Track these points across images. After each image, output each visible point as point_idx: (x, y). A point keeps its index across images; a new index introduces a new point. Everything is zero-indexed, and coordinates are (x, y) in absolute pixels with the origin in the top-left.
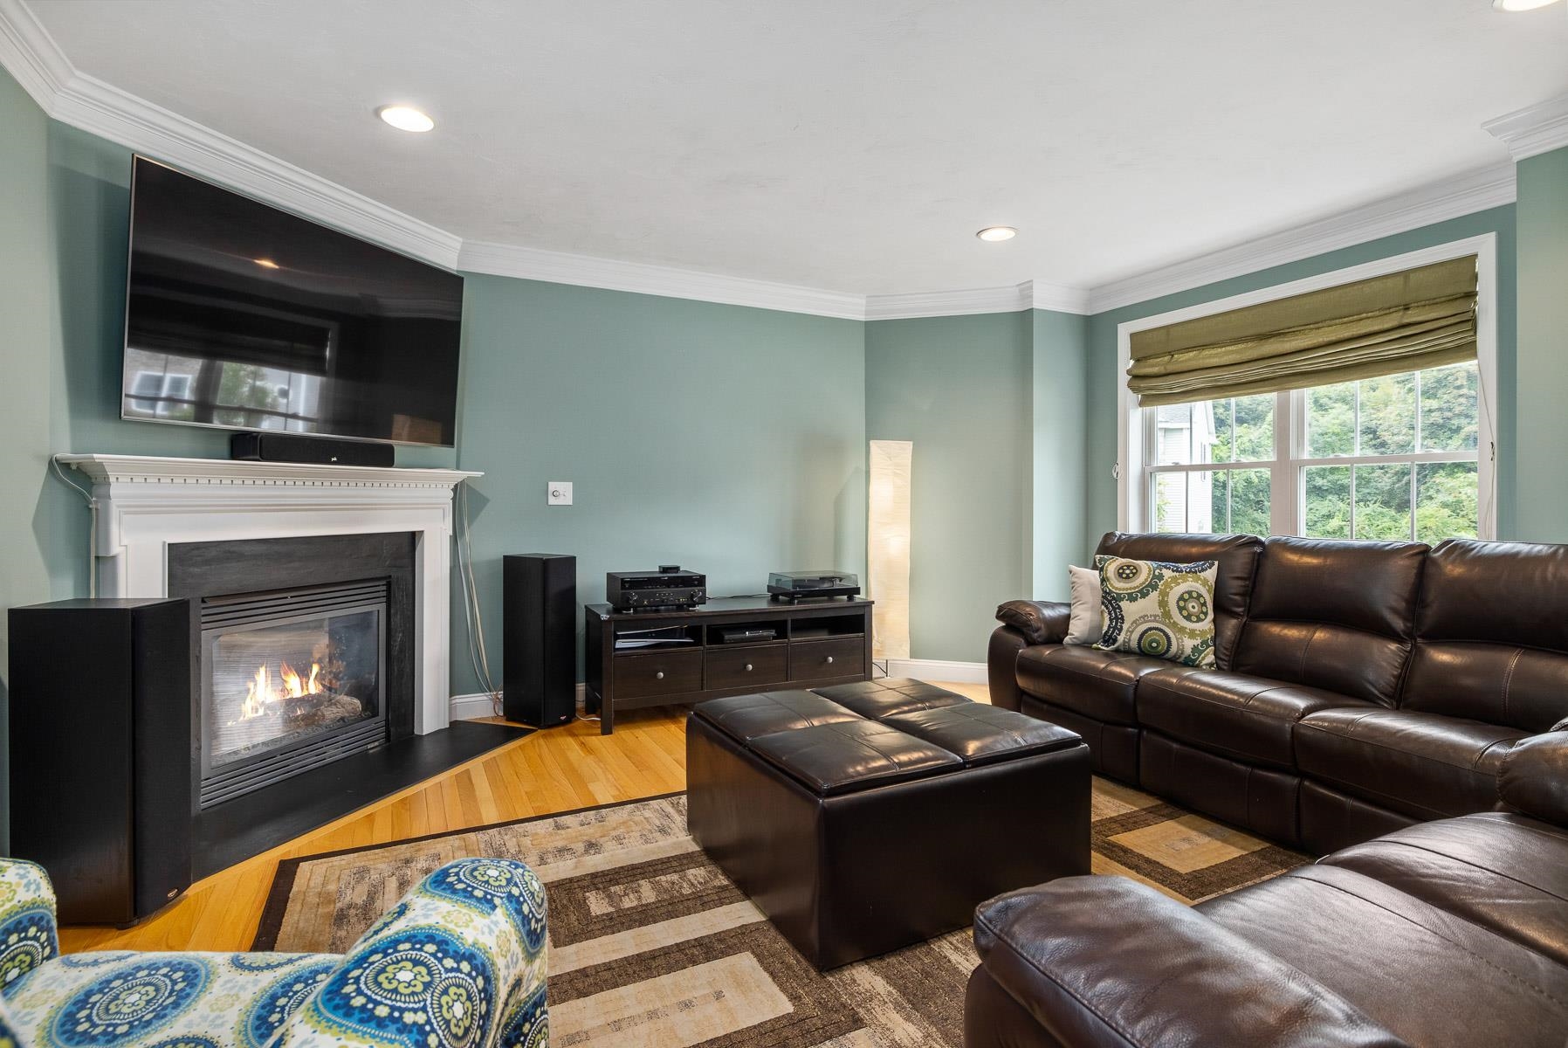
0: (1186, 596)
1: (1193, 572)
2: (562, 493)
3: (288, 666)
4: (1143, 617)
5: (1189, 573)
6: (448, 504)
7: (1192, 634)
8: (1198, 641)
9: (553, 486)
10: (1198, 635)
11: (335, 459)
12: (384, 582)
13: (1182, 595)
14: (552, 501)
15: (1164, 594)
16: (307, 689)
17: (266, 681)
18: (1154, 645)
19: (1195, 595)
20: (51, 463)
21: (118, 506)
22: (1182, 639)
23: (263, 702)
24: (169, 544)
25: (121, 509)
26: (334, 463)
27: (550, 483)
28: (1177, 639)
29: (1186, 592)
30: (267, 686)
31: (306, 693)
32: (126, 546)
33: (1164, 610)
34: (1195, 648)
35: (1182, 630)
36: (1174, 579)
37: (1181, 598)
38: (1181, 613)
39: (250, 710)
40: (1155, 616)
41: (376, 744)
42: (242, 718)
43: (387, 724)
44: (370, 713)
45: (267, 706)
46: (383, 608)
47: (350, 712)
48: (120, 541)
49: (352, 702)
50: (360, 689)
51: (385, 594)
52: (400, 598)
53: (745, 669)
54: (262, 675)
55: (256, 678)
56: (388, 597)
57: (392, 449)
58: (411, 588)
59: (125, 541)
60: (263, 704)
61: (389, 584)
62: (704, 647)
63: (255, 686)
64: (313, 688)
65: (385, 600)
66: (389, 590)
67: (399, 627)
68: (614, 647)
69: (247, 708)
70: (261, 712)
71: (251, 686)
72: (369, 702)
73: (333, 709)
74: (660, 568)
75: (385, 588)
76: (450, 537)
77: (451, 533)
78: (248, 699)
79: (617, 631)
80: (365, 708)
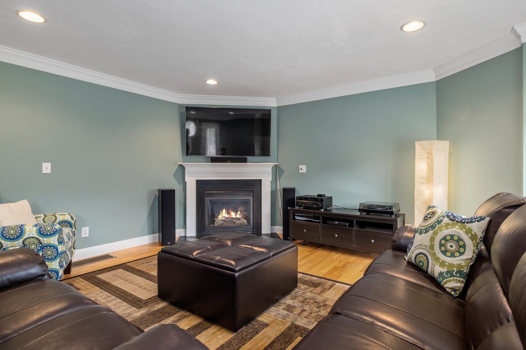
0: (448, 238)
1: (462, 222)
2: (303, 169)
3: (232, 211)
4: (420, 245)
5: (459, 222)
6: (270, 172)
7: (443, 264)
8: (445, 270)
9: (300, 167)
10: (446, 266)
12: (252, 192)
13: (446, 236)
14: (300, 171)
15: (436, 234)
18: (421, 264)
19: (456, 238)
20: (179, 165)
22: (435, 266)
25: (187, 173)
26: (229, 162)
28: (432, 264)
29: (450, 235)
30: (225, 213)
31: (236, 217)
33: (432, 243)
34: (441, 274)
35: (437, 259)
36: (448, 224)
37: (444, 238)
38: (440, 248)
39: (221, 218)
40: (426, 246)
41: (250, 232)
42: (219, 219)
43: (253, 229)
44: (249, 224)
45: (226, 218)
46: (251, 198)
47: (244, 223)
48: (187, 179)
49: (245, 221)
50: (247, 218)
51: (252, 195)
52: (256, 197)
53: (334, 236)
54: (224, 211)
55: (223, 211)
56: (253, 196)
57: (246, 158)
58: (260, 194)
59: (188, 179)
60: (224, 217)
61: (253, 193)
62: (321, 224)
63: (222, 212)
64: (238, 216)
65: (252, 196)
66: (253, 194)
67: (256, 204)
68: (294, 218)
69: (220, 217)
70: (224, 218)
71: (221, 212)
72: (249, 222)
73: (239, 221)
74: (318, 195)
75: (252, 193)
76: (271, 181)
77: (271, 180)
78: (220, 215)
79: (295, 213)
80: (247, 223)
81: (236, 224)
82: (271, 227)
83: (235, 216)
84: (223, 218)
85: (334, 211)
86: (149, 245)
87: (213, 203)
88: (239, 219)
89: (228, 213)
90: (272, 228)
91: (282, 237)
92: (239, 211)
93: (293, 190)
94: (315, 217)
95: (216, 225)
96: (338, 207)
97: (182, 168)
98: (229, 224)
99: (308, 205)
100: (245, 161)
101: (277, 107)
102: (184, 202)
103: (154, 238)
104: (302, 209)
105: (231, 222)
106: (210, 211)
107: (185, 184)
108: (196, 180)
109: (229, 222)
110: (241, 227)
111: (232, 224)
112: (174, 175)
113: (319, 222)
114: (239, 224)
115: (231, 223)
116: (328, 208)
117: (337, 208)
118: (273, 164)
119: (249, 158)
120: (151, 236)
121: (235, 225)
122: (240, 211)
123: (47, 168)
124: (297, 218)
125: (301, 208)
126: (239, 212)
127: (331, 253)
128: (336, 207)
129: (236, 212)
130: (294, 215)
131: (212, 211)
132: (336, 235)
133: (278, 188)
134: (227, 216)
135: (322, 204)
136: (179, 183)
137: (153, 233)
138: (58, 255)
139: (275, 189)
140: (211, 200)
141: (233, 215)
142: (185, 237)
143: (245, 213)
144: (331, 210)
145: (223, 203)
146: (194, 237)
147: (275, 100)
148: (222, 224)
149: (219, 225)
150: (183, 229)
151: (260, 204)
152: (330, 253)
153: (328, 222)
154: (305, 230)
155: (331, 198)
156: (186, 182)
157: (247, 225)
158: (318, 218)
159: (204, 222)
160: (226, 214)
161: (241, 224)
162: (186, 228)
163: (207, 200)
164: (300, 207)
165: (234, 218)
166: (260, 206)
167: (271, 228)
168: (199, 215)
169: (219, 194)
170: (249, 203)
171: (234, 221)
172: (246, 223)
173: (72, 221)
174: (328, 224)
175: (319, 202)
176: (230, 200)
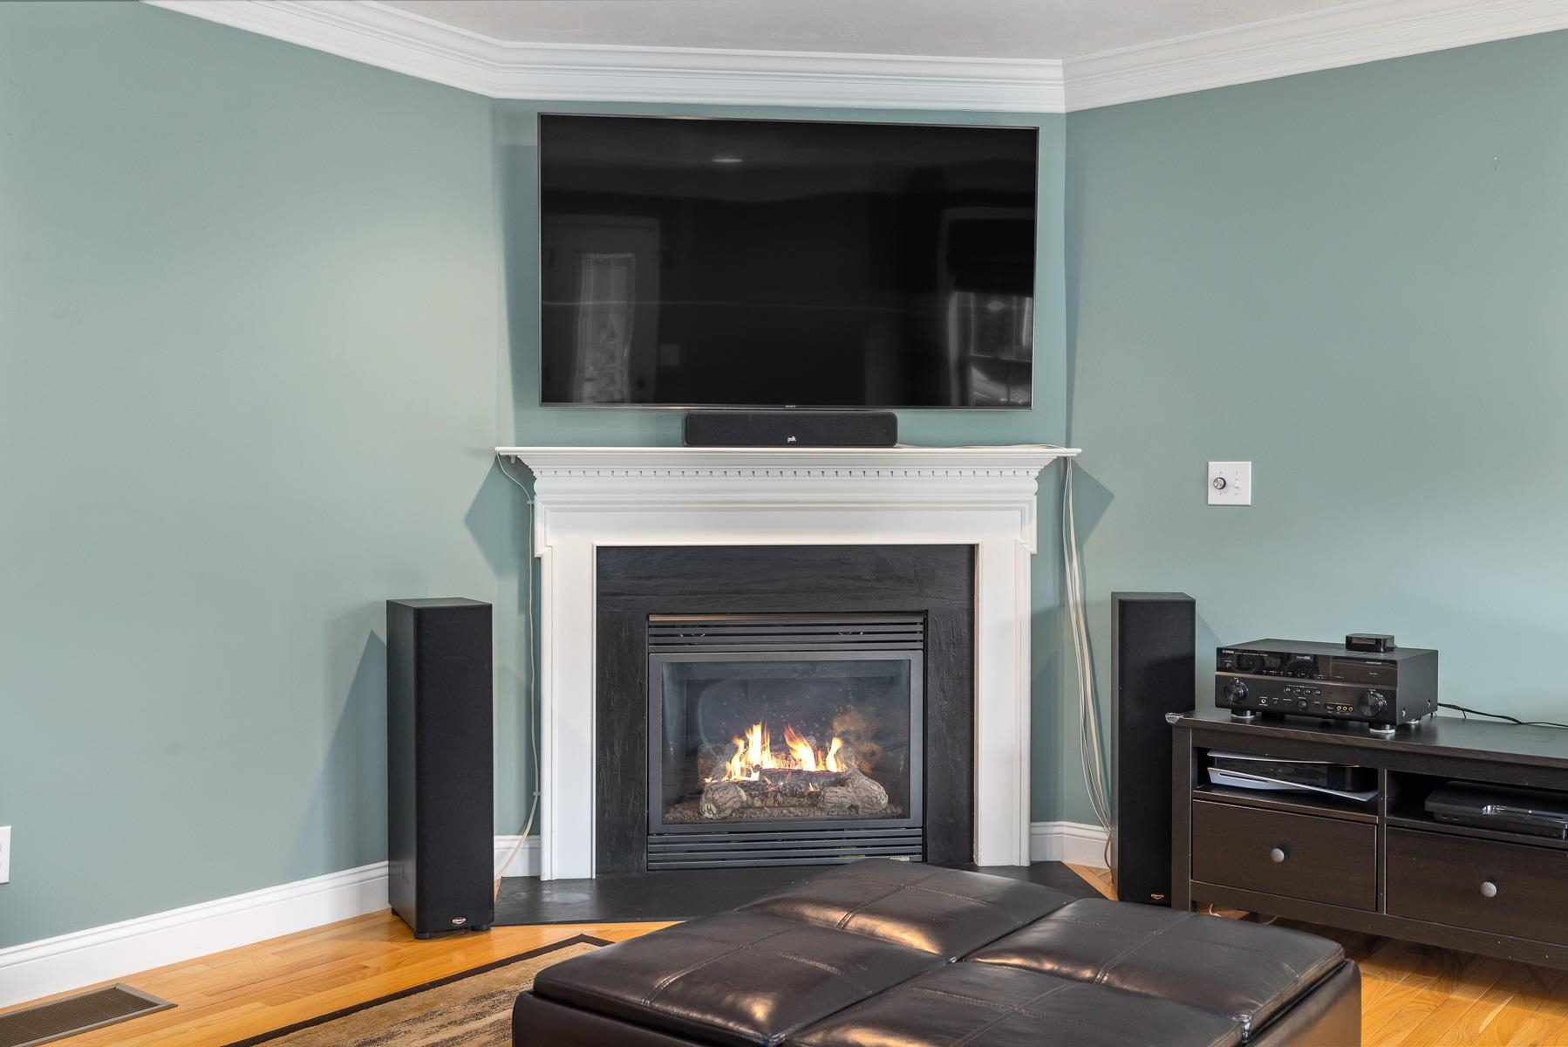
2: (1235, 482)
3: (796, 732)
6: (1029, 502)
9: (1216, 469)
11: (793, 439)
12: (920, 620)
14: (1215, 497)
16: (825, 765)
17: (763, 743)
20: (496, 458)
21: (544, 503)
23: (758, 766)
24: (597, 547)
25: (547, 506)
26: (792, 445)
27: (1211, 464)
30: (764, 749)
31: (821, 768)
32: (551, 547)
39: (739, 772)
42: (726, 778)
43: (924, 836)
44: (900, 811)
45: (764, 773)
46: (916, 659)
47: (872, 801)
48: (546, 541)
49: (878, 791)
50: (885, 771)
51: (921, 637)
52: (944, 647)
53: (1478, 892)
54: (756, 735)
55: (748, 735)
56: (925, 641)
57: (892, 422)
58: (965, 631)
59: (551, 542)
60: (758, 768)
61: (925, 623)
62: (1382, 818)
63: (747, 745)
64: (833, 765)
65: (920, 645)
66: (925, 632)
67: (943, 691)
68: (1204, 780)
69: (736, 768)
70: (755, 777)
71: (741, 743)
72: (898, 794)
73: (840, 791)
74: (1349, 639)
75: (920, 628)
76: (1032, 555)
77: (1034, 550)
78: (736, 758)
79: (1208, 750)
80: (890, 801)
81: (822, 809)
82: (1031, 827)
83: (817, 762)
84: (749, 773)
85: (1447, 740)
86: (337, 932)
87: (691, 683)
88: (839, 781)
89: (778, 746)
90: (1035, 830)
91: (1106, 888)
92: (838, 737)
93: (1182, 611)
94: (1335, 775)
95: (708, 810)
96: (1470, 716)
97: (518, 474)
98: (781, 806)
99: (1297, 702)
100: (886, 436)
101: (1071, 116)
102: (523, 680)
103: (363, 888)
104: (1253, 722)
105: (794, 794)
106: (672, 729)
107: (531, 571)
108: (601, 551)
109: (779, 798)
110: (856, 824)
111: (801, 805)
112: (472, 520)
113: (1371, 808)
114: (841, 806)
115: (794, 801)
116: (1413, 723)
117: (1464, 720)
118: (1051, 453)
119: (907, 419)
120: (348, 877)
121: (818, 814)
124: (1217, 776)
125: (1249, 716)
126: (836, 744)
127: (1454, 996)
128: (1459, 715)
129: (822, 743)
130: (1204, 762)
131: (689, 727)
132: (1491, 889)
133: (1074, 594)
134: (770, 762)
135: (1391, 696)
136: (499, 568)
137: (358, 859)
139: (1050, 601)
140: (680, 667)
141: (804, 754)
142: (534, 882)
143: (868, 746)
144: (1431, 733)
145: (745, 685)
146: (587, 885)
147: (1059, 73)
148: (745, 807)
149: (728, 812)
150: (520, 832)
151: (967, 691)
152: (1444, 995)
153: (1431, 805)
154: (1280, 855)
155: (1428, 660)
156: (539, 559)
157: (893, 817)
158: (1366, 780)
159: (643, 798)
160: (767, 752)
161: (852, 807)
162: (536, 830)
163: (660, 664)
164: (1238, 709)
165: (811, 776)
166: (967, 698)
167: (1031, 835)
168: (612, 753)
169: (716, 633)
170: (904, 682)
171: (812, 789)
172: (884, 801)
174: (1430, 816)
175: (1373, 681)
176: (789, 667)
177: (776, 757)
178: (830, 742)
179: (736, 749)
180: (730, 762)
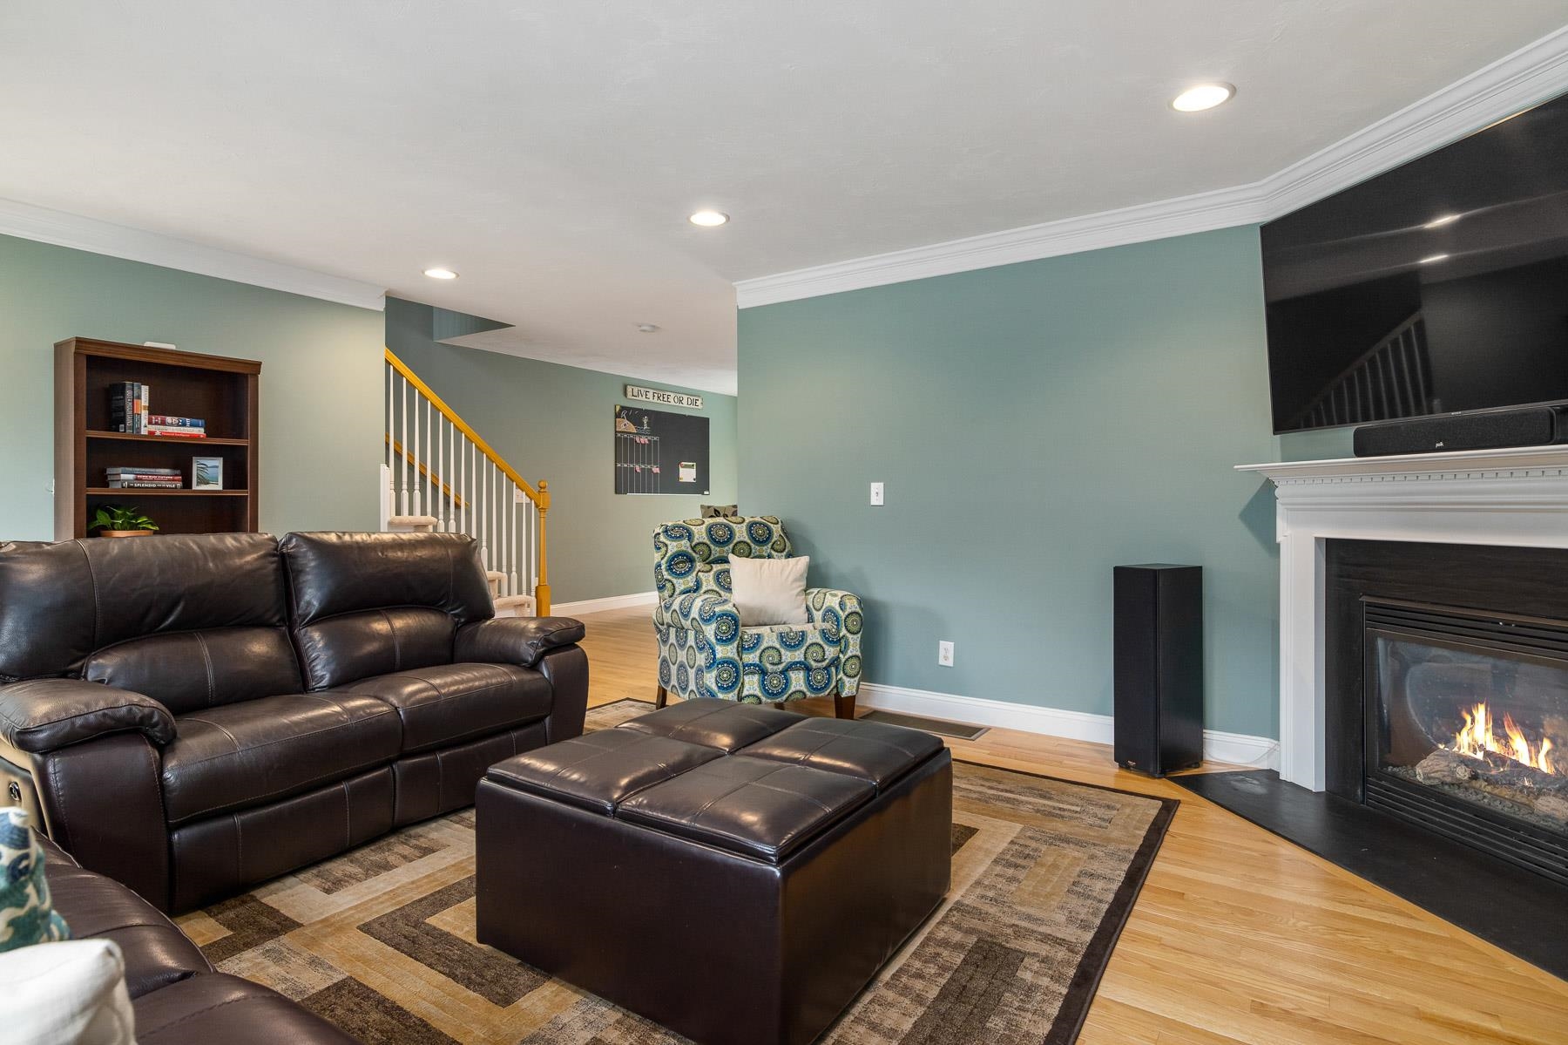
3: (1513, 722)
11: (1441, 444)
16: (1537, 762)
17: (1487, 724)
21: (1282, 504)
23: (1482, 745)
25: (1284, 507)
26: (1440, 450)
30: (1487, 730)
31: (1534, 765)
32: (1287, 537)
39: (1467, 747)
42: (1456, 750)
45: (1488, 754)
54: (1480, 712)
55: (1474, 712)
60: (1482, 747)
63: (1473, 721)
64: (1544, 765)
69: (1464, 741)
70: (1480, 756)
71: (1468, 719)
78: (1464, 731)
83: (1531, 758)
84: (1475, 751)
88: (1548, 781)
92: (1548, 738)
95: (1419, 774)
105: (1511, 783)
109: (1499, 784)
111: (1516, 798)
112: (1246, 516)
115: (1511, 789)
122: (1553, 741)
123: (876, 494)
126: (1547, 745)
129: (1534, 739)
134: (1492, 745)
138: (714, 662)
141: (1520, 748)
149: (1435, 782)
156: (1279, 544)
160: (1490, 734)
171: (1525, 784)
173: (841, 612)
177: (1498, 741)
178: (1542, 741)
179: (1464, 723)
180: (1460, 734)
